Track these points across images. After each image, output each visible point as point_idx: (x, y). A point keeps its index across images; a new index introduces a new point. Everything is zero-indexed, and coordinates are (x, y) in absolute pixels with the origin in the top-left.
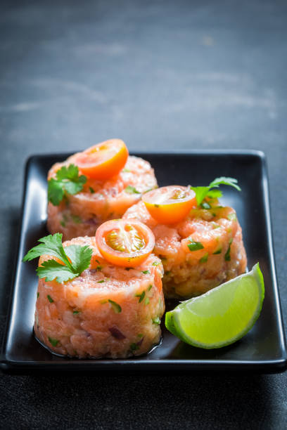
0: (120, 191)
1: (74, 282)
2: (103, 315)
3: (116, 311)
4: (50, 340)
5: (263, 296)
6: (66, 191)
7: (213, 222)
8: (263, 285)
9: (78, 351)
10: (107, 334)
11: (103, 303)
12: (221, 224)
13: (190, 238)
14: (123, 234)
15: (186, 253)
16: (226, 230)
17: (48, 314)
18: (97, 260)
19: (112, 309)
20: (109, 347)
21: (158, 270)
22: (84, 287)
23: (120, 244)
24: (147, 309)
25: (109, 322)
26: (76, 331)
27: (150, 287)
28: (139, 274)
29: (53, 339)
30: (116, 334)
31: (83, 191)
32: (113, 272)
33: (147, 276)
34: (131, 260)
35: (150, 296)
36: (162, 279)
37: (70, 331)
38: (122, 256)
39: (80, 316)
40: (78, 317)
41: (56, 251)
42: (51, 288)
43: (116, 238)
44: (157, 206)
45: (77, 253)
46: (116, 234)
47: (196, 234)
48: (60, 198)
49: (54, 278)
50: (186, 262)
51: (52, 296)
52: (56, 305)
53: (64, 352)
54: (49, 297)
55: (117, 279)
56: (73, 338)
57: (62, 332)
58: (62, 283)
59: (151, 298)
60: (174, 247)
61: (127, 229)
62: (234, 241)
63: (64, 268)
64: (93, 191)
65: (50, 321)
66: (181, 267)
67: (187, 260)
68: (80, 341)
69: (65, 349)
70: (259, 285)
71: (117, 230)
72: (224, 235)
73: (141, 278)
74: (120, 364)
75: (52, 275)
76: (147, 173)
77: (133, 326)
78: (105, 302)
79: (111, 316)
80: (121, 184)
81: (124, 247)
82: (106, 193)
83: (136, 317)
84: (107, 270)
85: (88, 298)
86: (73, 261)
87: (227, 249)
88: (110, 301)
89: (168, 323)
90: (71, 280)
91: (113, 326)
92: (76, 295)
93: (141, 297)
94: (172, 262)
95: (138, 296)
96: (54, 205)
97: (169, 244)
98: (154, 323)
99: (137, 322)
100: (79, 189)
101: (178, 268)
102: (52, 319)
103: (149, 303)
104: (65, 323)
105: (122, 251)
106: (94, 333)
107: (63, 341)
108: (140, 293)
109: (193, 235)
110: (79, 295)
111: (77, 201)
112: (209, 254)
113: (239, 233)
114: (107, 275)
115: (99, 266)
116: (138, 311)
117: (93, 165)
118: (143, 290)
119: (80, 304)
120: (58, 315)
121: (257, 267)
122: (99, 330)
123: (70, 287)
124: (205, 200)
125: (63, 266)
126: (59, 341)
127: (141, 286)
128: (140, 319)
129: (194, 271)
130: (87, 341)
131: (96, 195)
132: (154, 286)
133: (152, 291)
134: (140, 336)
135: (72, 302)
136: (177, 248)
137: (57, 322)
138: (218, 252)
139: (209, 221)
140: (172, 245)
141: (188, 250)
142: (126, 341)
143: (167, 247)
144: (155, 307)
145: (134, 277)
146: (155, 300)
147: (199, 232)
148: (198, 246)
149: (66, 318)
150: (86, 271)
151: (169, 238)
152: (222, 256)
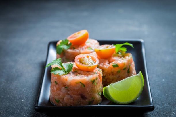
0: (85, 48)
1: (66, 75)
2: (77, 88)
3: (83, 87)
4: (56, 100)
5: (143, 85)
6: (64, 49)
7: (123, 58)
8: (143, 80)
9: (67, 104)
10: (79, 97)
11: (77, 83)
12: (126, 58)
13: (113, 63)
14: (86, 59)
15: (112, 69)
16: (128, 60)
17: (55, 89)
18: (75, 69)
19: (81, 86)
20: (80, 102)
21: (100, 72)
22: (70, 77)
23: (85, 62)
24: (96, 87)
25: (80, 91)
26: (67, 96)
27: (97, 79)
28: (92, 74)
29: (57, 99)
30: (83, 97)
31: (71, 48)
32: (82, 72)
33: (96, 74)
34: (89, 67)
35: (97, 82)
36: (102, 76)
37: (64, 96)
38: (85, 66)
39: (68, 89)
40: (67, 90)
41: (58, 64)
42: (56, 78)
43: (83, 60)
44: (100, 50)
45: (67, 65)
46: (83, 59)
47: (116, 61)
48: (61, 51)
49: (57, 73)
50: (112, 72)
51: (57, 81)
52: (58, 85)
53: (61, 105)
54: (55, 82)
55: (83, 75)
56: (65, 98)
57: (61, 96)
58: (61, 75)
59: (97, 83)
60: (107, 65)
61: (88, 57)
62: (131, 65)
63: (62, 70)
64: (74, 48)
65: (56, 92)
66: (110, 75)
67: (112, 71)
68: (68, 100)
69: (62, 104)
70: (142, 80)
71: (84, 58)
72: (127, 62)
73: (93, 75)
74: (84, 107)
75: (56, 72)
76: (96, 44)
77: (90, 94)
78: (78, 83)
79: (81, 89)
80: (86, 46)
81: (86, 63)
82: (80, 49)
83: (91, 90)
84: (79, 72)
85: (71, 81)
86: (65, 68)
87: (128, 68)
88: (80, 82)
89: (104, 92)
90: (64, 74)
91: (81, 93)
92: (66, 80)
93: (93, 82)
94: (106, 72)
95: (92, 81)
96: (59, 54)
97: (105, 64)
98: (98, 94)
99: (91, 92)
100: (68, 48)
101: (109, 75)
102: (57, 91)
103: (96, 85)
104: (62, 92)
105: (85, 64)
106: (74, 96)
107: (61, 100)
108: (93, 80)
109: (115, 61)
110: (68, 80)
111: (68, 52)
112: (121, 69)
113: (133, 63)
114: (79, 74)
115: (76, 71)
116: (92, 88)
117: (74, 39)
118: (94, 79)
119: (68, 84)
120: (59, 89)
121: (140, 72)
122: (76, 95)
123: (64, 77)
124: (119, 51)
125: (61, 70)
126: (59, 101)
127: (93, 77)
128: (93, 91)
129: (115, 77)
130: (71, 100)
131: (76, 50)
132: (98, 78)
133: (97, 80)
134: (92, 98)
135: (65, 83)
136: (108, 67)
137: (59, 92)
138: (125, 69)
139: (121, 57)
140: (106, 65)
141: (113, 67)
142: (87, 100)
143: (104, 66)
144: (99, 87)
145: (90, 74)
146: (99, 84)
147: (117, 60)
148: (116, 66)
149: (62, 90)
150: (71, 72)
151: (105, 62)
152: (126, 71)
